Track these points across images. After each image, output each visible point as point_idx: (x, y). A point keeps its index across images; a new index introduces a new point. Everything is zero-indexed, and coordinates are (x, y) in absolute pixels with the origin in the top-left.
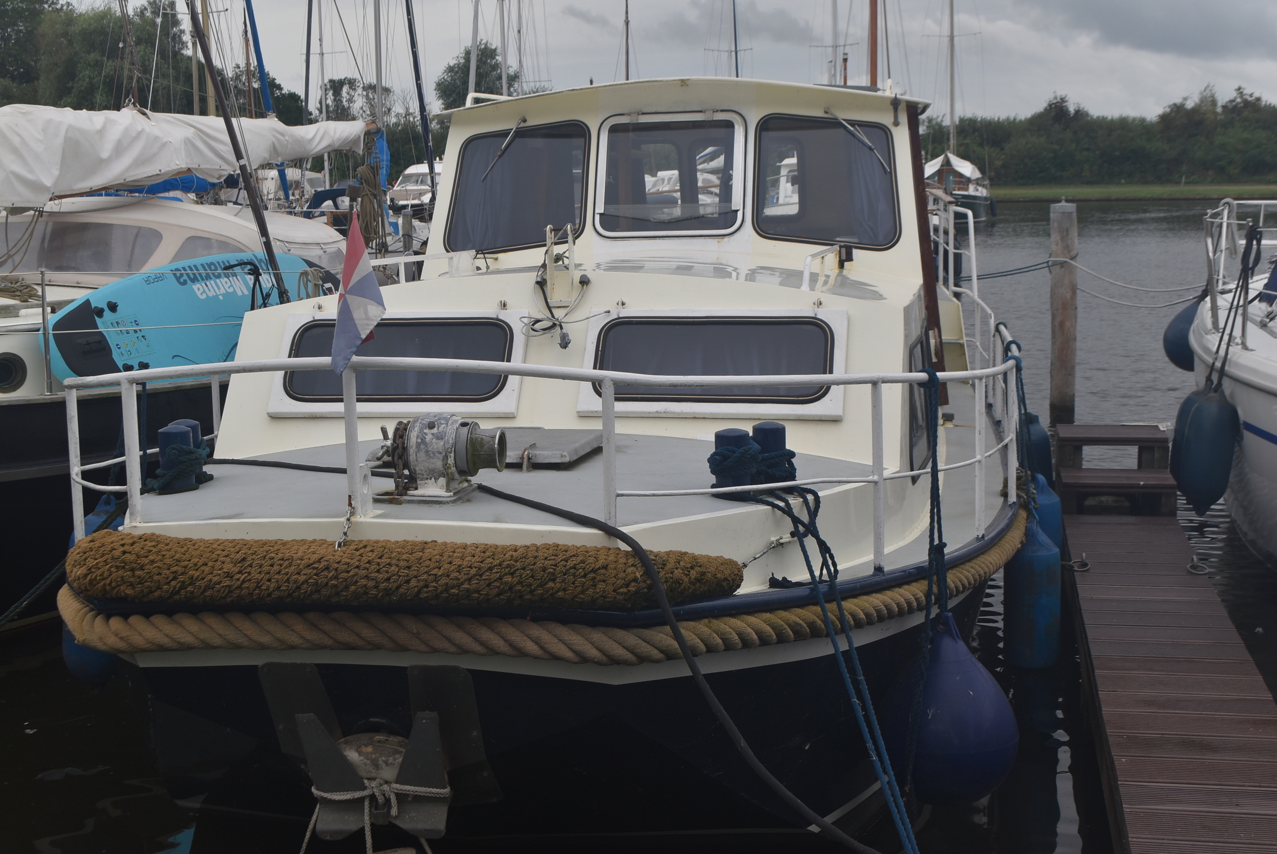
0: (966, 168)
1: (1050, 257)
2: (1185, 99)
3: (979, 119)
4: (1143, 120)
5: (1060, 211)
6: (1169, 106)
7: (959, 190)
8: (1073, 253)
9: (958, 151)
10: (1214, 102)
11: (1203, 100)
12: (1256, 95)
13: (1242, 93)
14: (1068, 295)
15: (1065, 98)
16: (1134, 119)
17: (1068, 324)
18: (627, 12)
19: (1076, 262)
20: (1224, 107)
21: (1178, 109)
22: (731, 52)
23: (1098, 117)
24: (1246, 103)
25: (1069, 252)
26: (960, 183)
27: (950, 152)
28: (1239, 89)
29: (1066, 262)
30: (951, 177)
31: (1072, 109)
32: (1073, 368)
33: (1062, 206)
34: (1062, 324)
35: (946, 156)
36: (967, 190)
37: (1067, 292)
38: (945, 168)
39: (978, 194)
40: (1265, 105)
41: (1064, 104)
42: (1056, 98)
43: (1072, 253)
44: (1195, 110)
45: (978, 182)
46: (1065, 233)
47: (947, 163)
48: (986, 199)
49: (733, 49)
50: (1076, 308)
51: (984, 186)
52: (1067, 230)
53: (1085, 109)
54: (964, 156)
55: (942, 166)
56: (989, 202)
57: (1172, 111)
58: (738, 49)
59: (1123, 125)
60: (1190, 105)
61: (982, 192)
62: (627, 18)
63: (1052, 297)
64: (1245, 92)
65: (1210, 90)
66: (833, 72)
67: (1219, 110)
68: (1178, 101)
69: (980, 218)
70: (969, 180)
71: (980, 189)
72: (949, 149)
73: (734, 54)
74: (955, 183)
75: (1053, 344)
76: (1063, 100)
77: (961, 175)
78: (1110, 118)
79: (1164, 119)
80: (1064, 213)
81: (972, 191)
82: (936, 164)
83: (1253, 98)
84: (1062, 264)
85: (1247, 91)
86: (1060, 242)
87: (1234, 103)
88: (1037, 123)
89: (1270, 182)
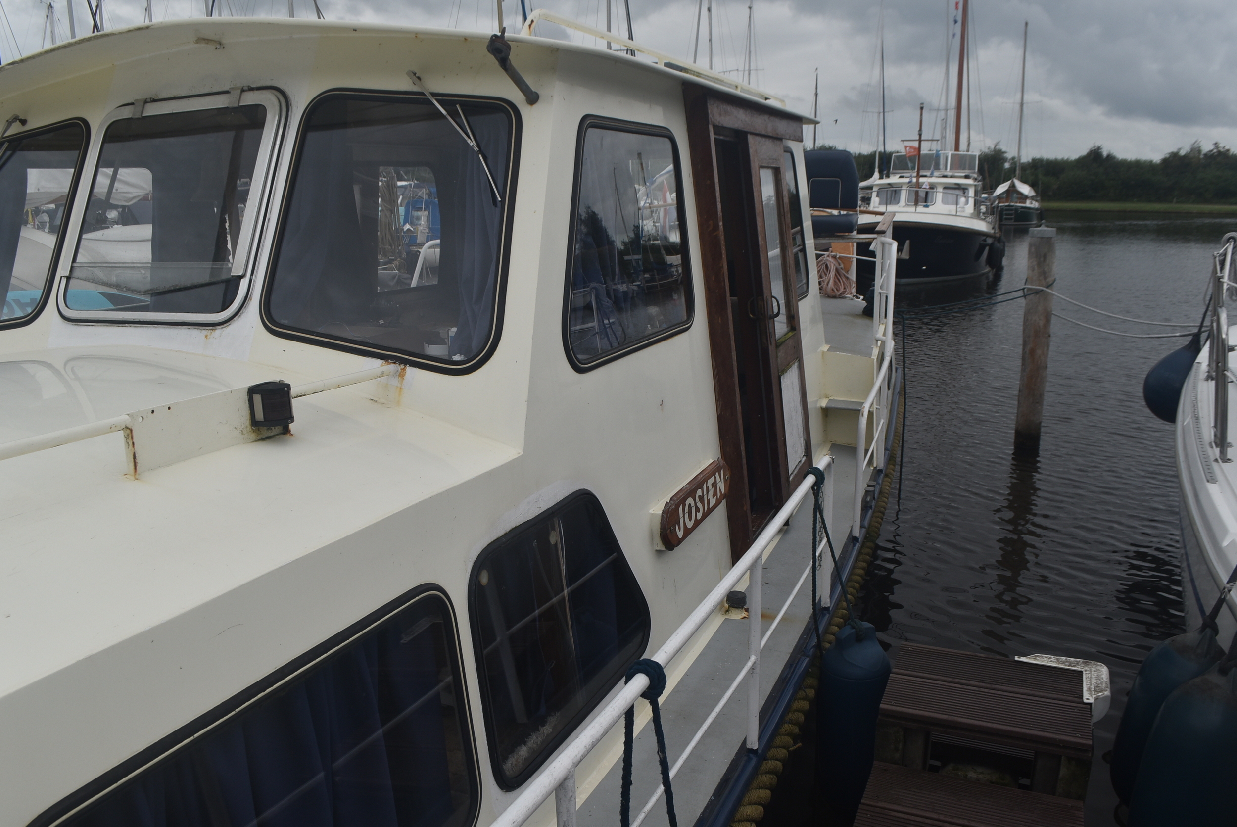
0: (1025, 189)
1: (1025, 284)
2: (1180, 149)
3: (1045, 158)
4: (1151, 162)
5: (1039, 235)
6: (1169, 154)
7: (1020, 203)
8: (1050, 280)
9: (1021, 177)
10: (1199, 151)
11: (1192, 150)
12: (1227, 148)
13: (1217, 146)
14: (1041, 323)
15: (1101, 146)
16: (1145, 162)
17: (1039, 352)
18: (817, 88)
19: (1053, 290)
20: (1205, 155)
21: (1174, 156)
22: (880, 113)
23: (1122, 160)
24: (1219, 153)
25: (1045, 278)
26: (1021, 198)
27: (1016, 179)
28: (1216, 143)
29: (1042, 290)
30: (1015, 195)
31: (1105, 154)
32: (1041, 396)
33: (1041, 230)
34: (1032, 352)
35: (1012, 181)
36: (1025, 203)
37: (1040, 320)
38: (1011, 188)
39: (1032, 206)
40: (1232, 155)
41: (1100, 151)
42: (1094, 147)
43: (1048, 280)
44: (1185, 156)
45: (1032, 198)
46: (1042, 259)
47: (1013, 186)
48: (1037, 209)
49: (882, 111)
50: (1050, 336)
51: (1036, 201)
52: (1045, 256)
53: (1114, 154)
54: (1024, 181)
55: (1010, 187)
56: (1039, 211)
57: (1170, 156)
58: (885, 110)
59: (1138, 165)
60: (1182, 153)
61: (1035, 205)
62: (817, 91)
63: (1024, 324)
64: (1220, 145)
65: (1198, 144)
66: (944, 126)
67: (1202, 156)
68: (1174, 150)
69: (1032, 221)
70: (1026, 197)
71: (1034, 202)
72: (1015, 176)
73: (882, 115)
74: (1018, 198)
75: (1023, 370)
76: (1099, 148)
77: (1021, 194)
78: (1129, 160)
79: (1165, 161)
80: (1042, 238)
81: (1028, 204)
82: (1006, 185)
83: (1224, 150)
84: (1038, 292)
85: (1221, 145)
86: (1036, 268)
87: (1212, 153)
88: (1082, 162)
89: (1232, 204)
